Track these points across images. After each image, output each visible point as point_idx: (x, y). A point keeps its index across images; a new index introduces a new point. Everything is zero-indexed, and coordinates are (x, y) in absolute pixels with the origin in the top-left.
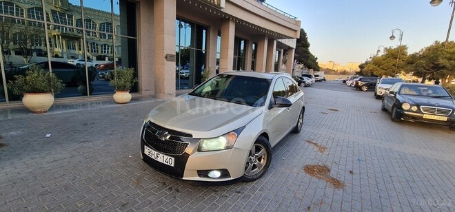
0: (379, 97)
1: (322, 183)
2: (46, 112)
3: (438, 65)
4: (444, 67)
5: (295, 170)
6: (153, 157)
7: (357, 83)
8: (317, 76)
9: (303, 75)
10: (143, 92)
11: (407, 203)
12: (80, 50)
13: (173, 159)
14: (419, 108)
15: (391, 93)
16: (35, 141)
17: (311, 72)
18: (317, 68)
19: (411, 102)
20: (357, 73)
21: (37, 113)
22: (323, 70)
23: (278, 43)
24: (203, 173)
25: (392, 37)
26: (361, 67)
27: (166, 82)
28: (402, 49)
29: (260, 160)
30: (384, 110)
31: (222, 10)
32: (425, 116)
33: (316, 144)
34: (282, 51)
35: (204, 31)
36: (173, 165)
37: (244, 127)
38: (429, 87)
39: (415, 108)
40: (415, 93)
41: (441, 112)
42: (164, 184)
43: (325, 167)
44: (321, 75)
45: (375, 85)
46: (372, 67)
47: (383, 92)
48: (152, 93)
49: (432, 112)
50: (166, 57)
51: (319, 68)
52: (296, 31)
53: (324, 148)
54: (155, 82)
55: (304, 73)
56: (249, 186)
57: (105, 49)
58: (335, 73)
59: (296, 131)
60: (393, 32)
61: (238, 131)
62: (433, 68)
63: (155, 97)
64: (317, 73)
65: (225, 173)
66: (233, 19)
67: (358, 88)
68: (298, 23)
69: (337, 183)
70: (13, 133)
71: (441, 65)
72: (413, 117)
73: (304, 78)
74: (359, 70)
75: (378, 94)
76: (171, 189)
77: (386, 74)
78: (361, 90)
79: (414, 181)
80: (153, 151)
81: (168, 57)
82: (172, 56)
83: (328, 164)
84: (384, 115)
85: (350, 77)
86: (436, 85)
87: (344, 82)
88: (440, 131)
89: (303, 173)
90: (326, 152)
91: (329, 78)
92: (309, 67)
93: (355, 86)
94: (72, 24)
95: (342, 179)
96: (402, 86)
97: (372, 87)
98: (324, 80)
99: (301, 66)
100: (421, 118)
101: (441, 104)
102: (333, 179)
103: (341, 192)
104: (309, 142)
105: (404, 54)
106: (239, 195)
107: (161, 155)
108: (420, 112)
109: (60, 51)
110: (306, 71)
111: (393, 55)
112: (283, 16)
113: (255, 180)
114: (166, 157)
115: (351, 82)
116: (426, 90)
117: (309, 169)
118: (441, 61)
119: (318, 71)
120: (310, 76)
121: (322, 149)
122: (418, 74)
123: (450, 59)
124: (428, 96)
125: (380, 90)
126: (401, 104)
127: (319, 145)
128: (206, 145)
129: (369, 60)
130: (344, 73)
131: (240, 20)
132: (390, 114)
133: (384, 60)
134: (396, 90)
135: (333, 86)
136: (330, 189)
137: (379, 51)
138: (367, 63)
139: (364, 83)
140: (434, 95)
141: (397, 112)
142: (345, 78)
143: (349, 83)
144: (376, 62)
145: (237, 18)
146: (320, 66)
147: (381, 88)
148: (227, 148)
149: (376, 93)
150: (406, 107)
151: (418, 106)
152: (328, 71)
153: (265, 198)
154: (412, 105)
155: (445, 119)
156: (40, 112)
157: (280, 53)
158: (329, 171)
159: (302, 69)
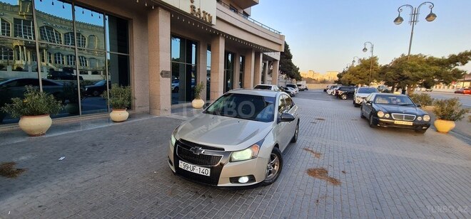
0: (357, 106)
1: (324, 182)
2: (44, 134)
3: (404, 76)
4: (408, 78)
5: (300, 173)
6: (189, 170)
7: (337, 92)
8: (300, 85)
9: (288, 86)
10: (136, 108)
11: (386, 191)
12: (43, 61)
13: (209, 170)
14: (391, 116)
15: (368, 102)
16: (53, 164)
17: (294, 82)
18: (299, 78)
19: (384, 110)
20: (336, 82)
21: (35, 136)
22: (305, 79)
23: (264, 56)
24: (235, 180)
25: (365, 49)
26: (339, 76)
27: (161, 98)
28: (373, 60)
29: (274, 167)
30: (363, 117)
31: (213, 27)
32: (396, 122)
33: (312, 151)
34: (267, 62)
35: (194, 46)
36: (209, 175)
37: (263, 140)
38: (397, 97)
39: (387, 116)
40: (386, 102)
41: (408, 118)
42: (197, 192)
43: (323, 169)
44: (304, 84)
45: (353, 93)
46: (348, 76)
47: (361, 100)
48: (147, 109)
49: (401, 118)
50: (162, 74)
51: (301, 77)
52: (280, 45)
53: (320, 154)
54: (150, 98)
55: (287, 84)
56: (267, 189)
57: (71, 60)
58: (316, 82)
59: (294, 140)
60: (365, 44)
61: (260, 143)
62: (399, 78)
63: (149, 113)
64: (299, 83)
65: (252, 178)
66: (223, 36)
67: (338, 97)
68: (282, 37)
69: (334, 181)
70: (23, 158)
71: (405, 76)
72: (387, 123)
73: (288, 88)
74: (337, 79)
75: (357, 102)
76: (204, 196)
77: (362, 83)
78: (342, 99)
79: (391, 175)
80: (189, 165)
81: (164, 74)
82: (167, 72)
83: (325, 167)
84: (363, 122)
85: (330, 85)
86: (403, 95)
87: (325, 91)
88: (408, 134)
89: (307, 176)
90: (322, 158)
91: (311, 87)
92: (292, 78)
93: (335, 95)
94: (61, 41)
95: (338, 178)
96: (377, 96)
97: (350, 96)
98: (306, 89)
99: (284, 76)
100: (393, 123)
101: (408, 111)
102: (332, 179)
103: (338, 187)
104: (306, 150)
105: (376, 65)
106: (262, 196)
107: (197, 167)
108: (392, 119)
109: (24, 63)
110: (289, 81)
111: (365, 65)
112: (268, 31)
113: (271, 183)
114: (202, 169)
115: (332, 91)
116: (395, 100)
117: (311, 172)
118: (406, 73)
119: (301, 80)
120: (293, 87)
121: (318, 155)
122: (388, 84)
123: (412, 71)
124: (397, 104)
125: (358, 99)
126: (377, 112)
127: (315, 151)
128: (236, 156)
129: (346, 70)
130: (324, 82)
131: (229, 35)
132: (369, 121)
133: (359, 70)
134: (372, 100)
135: (314, 95)
136: (330, 187)
137: (354, 61)
138: (344, 72)
139: (343, 92)
140: (403, 104)
141: (374, 119)
142: (325, 86)
143: (329, 92)
144: (352, 71)
145: (227, 34)
146: (302, 75)
147: (359, 97)
148: (253, 158)
149: (354, 102)
150: (380, 114)
151: (390, 113)
152: (309, 81)
153: (282, 197)
154: (385, 113)
155: (411, 124)
156: (38, 135)
157: (265, 64)
158: (327, 172)
159: (285, 79)
